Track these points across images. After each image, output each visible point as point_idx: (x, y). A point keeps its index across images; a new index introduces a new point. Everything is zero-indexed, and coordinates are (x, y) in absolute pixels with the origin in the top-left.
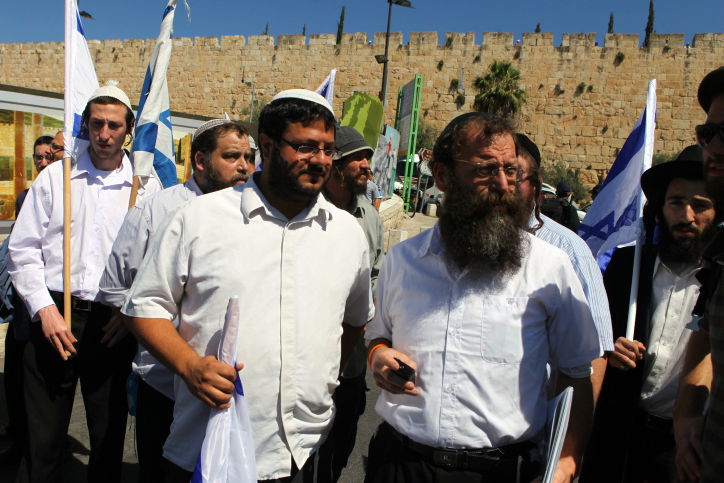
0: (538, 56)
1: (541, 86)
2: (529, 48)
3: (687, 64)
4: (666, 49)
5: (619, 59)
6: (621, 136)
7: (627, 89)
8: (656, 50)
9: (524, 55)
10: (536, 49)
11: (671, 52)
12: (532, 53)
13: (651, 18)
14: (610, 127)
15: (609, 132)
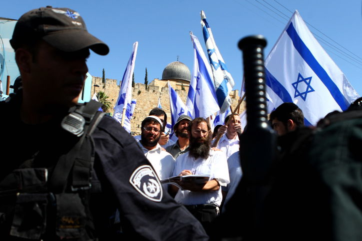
0: (111, 88)
1: (113, 100)
2: (108, 85)
3: (160, 97)
4: (154, 91)
5: (139, 93)
6: (140, 121)
7: (142, 104)
8: (151, 91)
9: (107, 87)
10: (111, 85)
11: (155, 92)
12: (109, 87)
13: (146, 75)
14: (136, 117)
15: (136, 119)
